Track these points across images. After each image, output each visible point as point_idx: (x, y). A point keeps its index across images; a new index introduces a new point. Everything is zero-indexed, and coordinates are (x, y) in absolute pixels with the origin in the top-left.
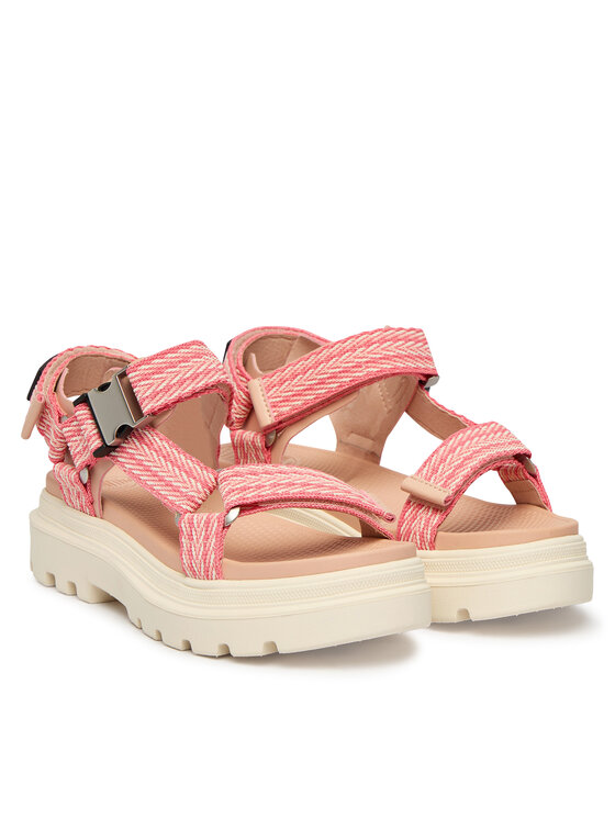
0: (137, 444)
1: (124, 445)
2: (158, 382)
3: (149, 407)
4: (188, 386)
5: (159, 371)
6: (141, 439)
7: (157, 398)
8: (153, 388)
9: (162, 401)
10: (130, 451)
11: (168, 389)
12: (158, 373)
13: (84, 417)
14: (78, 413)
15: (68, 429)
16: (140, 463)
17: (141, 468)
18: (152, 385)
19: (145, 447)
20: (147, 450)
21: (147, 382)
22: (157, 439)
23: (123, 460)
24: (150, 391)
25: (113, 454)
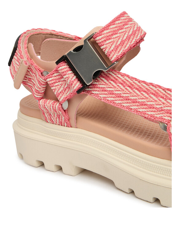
0: (105, 81)
1: (96, 83)
2: (116, 40)
3: (115, 56)
4: (133, 39)
5: (115, 33)
6: (107, 77)
7: (118, 50)
8: (115, 44)
9: (121, 51)
10: (101, 86)
11: (122, 43)
12: (115, 34)
13: (65, 70)
14: (60, 68)
15: (51, 79)
16: (111, 93)
17: (113, 96)
18: (114, 42)
19: (112, 82)
20: (114, 84)
21: (110, 41)
22: (119, 76)
23: (97, 92)
24: (113, 46)
25: (87, 89)
